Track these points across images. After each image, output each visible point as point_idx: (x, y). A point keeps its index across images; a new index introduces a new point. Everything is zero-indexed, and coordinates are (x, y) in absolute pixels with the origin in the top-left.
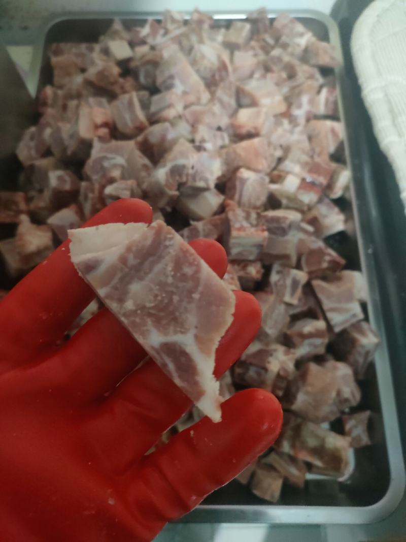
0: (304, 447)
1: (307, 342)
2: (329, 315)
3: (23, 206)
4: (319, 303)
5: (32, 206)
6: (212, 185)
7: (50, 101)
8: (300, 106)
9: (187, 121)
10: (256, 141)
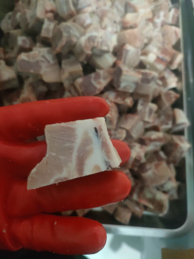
0: (144, 198)
1: (153, 143)
3: (2, 55)
5: (8, 56)
6: (111, 49)
8: (159, 17)
9: (98, 15)
10: (135, 30)
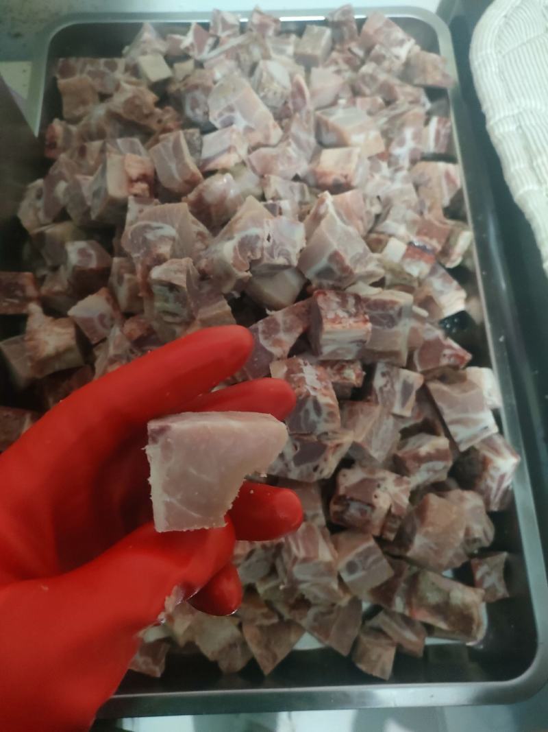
0: (423, 604)
1: (424, 466)
2: (453, 429)
3: (31, 291)
4: (438, 413)
5: (44, 290)
6: (295, 261)
7: (60, 142)
8: (402, 143)
9: (254, 169)
10: (348, 194)
